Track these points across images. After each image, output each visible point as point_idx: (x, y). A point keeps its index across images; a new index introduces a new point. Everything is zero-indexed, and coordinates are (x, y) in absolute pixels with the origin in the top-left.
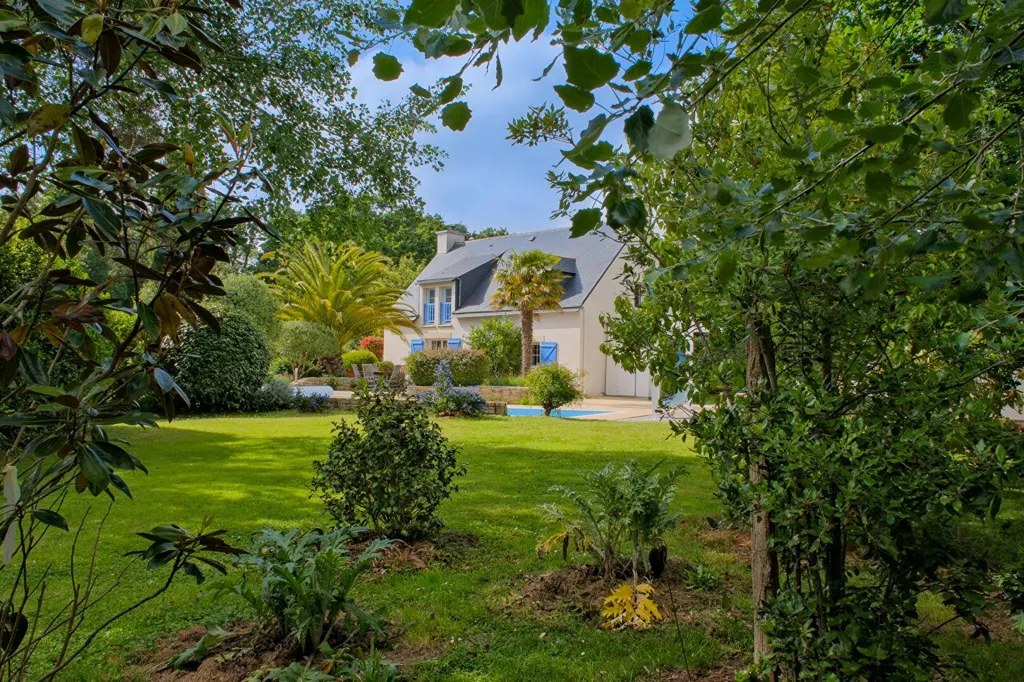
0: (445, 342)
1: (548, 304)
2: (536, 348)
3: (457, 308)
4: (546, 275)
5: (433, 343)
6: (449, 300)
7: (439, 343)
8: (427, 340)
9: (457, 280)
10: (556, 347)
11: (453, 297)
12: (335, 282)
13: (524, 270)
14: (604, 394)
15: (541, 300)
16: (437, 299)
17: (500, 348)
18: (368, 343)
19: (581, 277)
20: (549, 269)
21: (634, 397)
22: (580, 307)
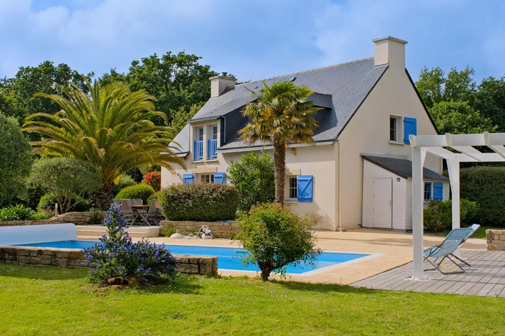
0: (212, 176)
1: (300, 137)
2: (293, 181)
3: (222, 144)
4: (299, 107)
5: (203, 177)
6: (215, 137)
7: (208, 176)
8: (197, 174)
9: (221, 118)
10: (312, 180)
11: (219, 134)
12: (102, 120)
13: (275, 101)
14: (361, 226)
15: (293, 132)
16: (205, 136)
17: (258, 182)
18: (151, 177)
19: (336, 111)
20: (301, 101)
21: (391, 230)
22: (335, 140)
